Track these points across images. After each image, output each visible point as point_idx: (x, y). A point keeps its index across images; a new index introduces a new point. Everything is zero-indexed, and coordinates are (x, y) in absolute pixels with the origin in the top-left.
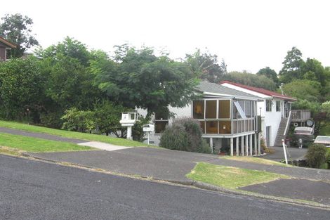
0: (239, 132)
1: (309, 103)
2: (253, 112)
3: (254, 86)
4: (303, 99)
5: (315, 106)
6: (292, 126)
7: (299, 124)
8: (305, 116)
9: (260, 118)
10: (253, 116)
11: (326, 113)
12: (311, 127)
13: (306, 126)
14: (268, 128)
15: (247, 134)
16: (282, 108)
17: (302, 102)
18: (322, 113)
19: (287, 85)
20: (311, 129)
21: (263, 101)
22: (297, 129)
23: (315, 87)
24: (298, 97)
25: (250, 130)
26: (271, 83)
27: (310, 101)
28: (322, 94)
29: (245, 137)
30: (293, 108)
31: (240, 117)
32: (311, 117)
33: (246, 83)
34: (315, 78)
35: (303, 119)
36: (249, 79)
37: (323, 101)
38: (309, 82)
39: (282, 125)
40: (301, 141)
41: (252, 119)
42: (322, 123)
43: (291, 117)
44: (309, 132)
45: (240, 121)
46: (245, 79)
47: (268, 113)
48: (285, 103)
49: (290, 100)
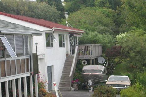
0: (9, 74)
1: (100, 36)
2: (27, 49)
3: (32, 16)
4: (93, 31)
5: (107, 40)
6: (79, 64)
7: (89, 62)
8: (95, 51)
9: (35, 56)
10: (27, 54)
11: (121, 47)
12: (103, 64)
13: (97, 63)
14: (50, 68)
15: (19, 76)
16: (67, 42)
17: (92, 34)
18: (115, 48)
19: (74, 15)
20: (102, 68)
21: (41, 34)
22: (86, 68)
23: (108, 16)
24: (86, 29)
25: (24, 72)
26: (54, 12)
27: (102, 34)
28: (116, 25)
29: (17, 80)
30: (81, 43)
31: (9, 56)
32: (103, 52)
33: (22, 13)
34: (108, 4)
35: (92, 56)
36: (26, 8)
37: (118, 33)
38: (101, 9)
39: (67, 64)
40: (90, 82)
41: (25, 57)
42: (116, 60)
43: (79, 54)
44: (100, 71)
45: (9, 61)
46: (21, 8)
47: (49, 49)
48: (70, 36)
49: (76, 33)
